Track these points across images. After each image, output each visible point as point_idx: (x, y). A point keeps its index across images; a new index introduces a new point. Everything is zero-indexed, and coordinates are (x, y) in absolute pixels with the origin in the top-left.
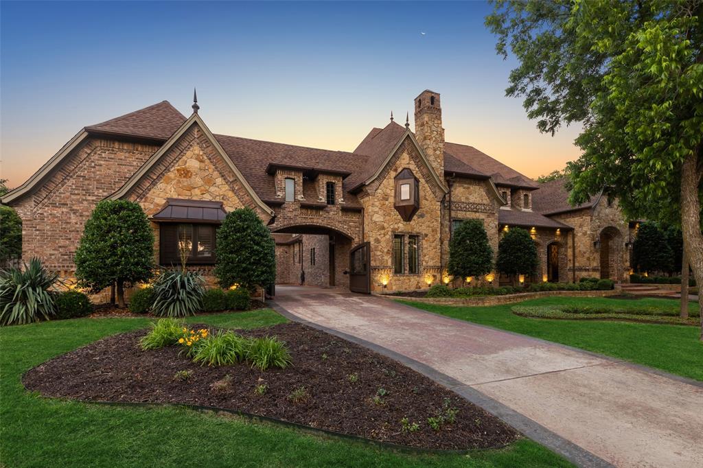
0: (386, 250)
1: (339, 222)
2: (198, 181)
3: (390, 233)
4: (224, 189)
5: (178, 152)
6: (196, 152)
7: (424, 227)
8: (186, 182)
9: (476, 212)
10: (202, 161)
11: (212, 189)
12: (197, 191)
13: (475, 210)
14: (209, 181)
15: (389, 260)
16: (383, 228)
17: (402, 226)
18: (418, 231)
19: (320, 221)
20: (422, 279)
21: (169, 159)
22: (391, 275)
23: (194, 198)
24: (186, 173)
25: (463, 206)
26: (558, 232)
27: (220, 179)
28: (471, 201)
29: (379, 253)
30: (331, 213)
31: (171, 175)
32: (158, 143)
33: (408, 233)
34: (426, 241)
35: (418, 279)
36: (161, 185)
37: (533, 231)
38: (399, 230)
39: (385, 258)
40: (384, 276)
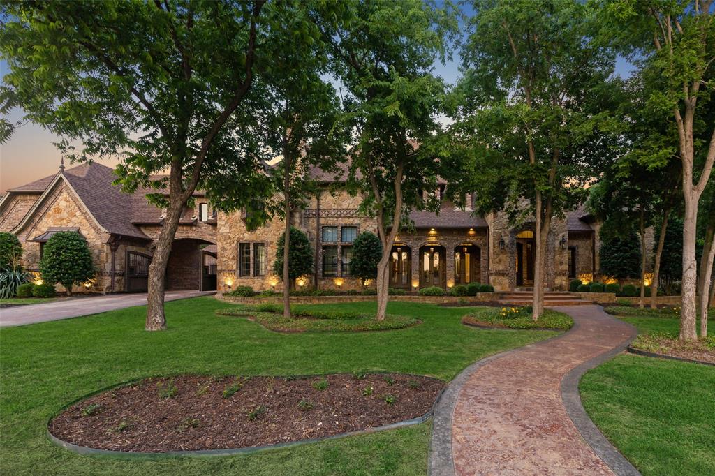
0: (231, 257)
1: (210, 235)
2: (65, 214)
3: (235, 242)
4: (80, 219)
5: (54, 197)
6: (65, 196)
7: (269, 236)
8: (58, 216)
9: (349, 217)
10: (68, 202)
11: (73, 219)
12: (65, 221)
13: (349, 215)
14: (72, 214)
15: (234, 265)
16: (229, 238)
17: (247, 236)
18: (263, 239)
19: (194, 235)
20: (266, 282)
21: (49, 203)
22: (236, 278)
23: (63, 226)
24: (58, 210)
25: (333, 213)
26: (471, 232)
27: (79, 212)
28: (344, 207)
29: (225, 259)
30: (203, 228)
31: (50, 212)
32: (40, 193)
33: (253, 241)
34: (272, 247)
35: (262, 281)
36: (45, 219)
37: (433, 232)
38: (245, 239)
39: (231, 263)
40: (229, 278)
